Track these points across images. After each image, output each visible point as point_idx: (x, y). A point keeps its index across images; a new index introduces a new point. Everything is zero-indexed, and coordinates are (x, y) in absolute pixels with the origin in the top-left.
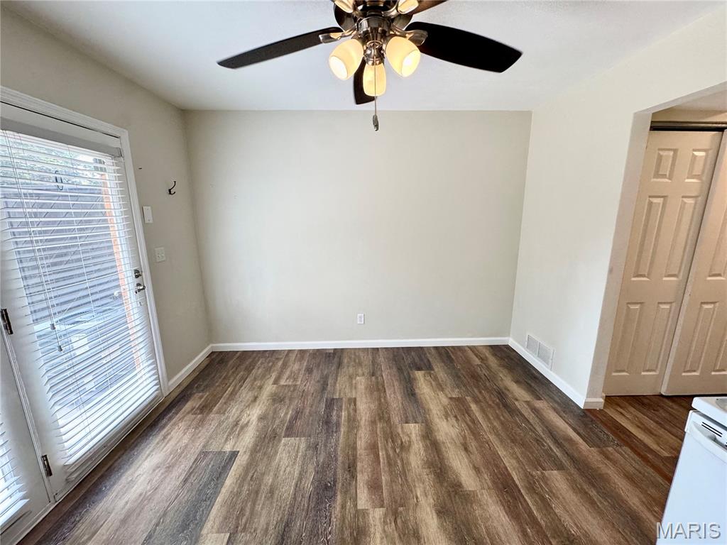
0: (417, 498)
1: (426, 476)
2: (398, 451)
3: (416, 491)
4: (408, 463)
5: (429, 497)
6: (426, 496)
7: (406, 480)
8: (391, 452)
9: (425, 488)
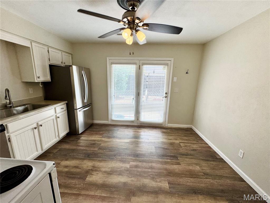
0: (131, 178)
1: (139, 183)
2: (151, 176)
3: (134, 178)
4: (145, 178)
5: (131, 182)
6: (131, 181)
7: (138, 176)
8: (150, 173)
9: (134, 181)
